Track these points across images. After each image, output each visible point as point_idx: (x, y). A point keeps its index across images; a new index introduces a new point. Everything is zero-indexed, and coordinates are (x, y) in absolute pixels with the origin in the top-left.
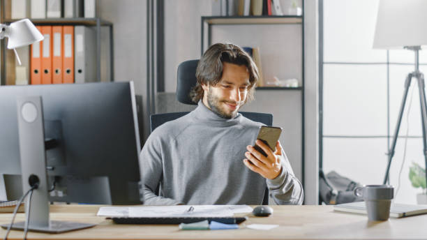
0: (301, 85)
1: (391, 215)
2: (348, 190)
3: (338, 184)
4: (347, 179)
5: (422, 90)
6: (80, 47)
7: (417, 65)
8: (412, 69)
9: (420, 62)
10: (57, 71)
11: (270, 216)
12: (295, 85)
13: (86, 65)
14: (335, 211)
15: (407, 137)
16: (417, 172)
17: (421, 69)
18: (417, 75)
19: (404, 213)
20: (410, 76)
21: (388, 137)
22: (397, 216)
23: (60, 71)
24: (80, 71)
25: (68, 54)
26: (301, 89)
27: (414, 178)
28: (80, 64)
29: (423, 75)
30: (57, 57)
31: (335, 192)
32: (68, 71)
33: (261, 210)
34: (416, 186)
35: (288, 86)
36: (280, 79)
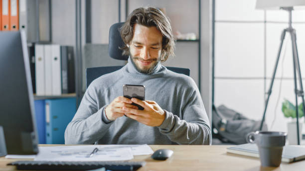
0: (198, 39)
1: (283, 160)
2: (234, 119)
3: (227, 115)
4: (233, 111)
5: (294, 43)
6: (23, 8)
7: (290, 22)
8: (286, 26)
9: (293, 20)
10: (5, 27)
11: (168, 160)
12: (194, 37)
13: (29, 22)
14: (229, 154)
15: (282, 79)
16: (288, 106)
17: (294, 26)
18: (291, 30)
19: (295, 158)
20: (285, 31)
21: (265, 78)
22: (288, 160)
23: (7, 26)
24: (23, 27)
25: (14, 13)
26: (198, 41)
27: (286, 111)
28: (23, 22)
29: (295, 31)
30: (5, 16)
31: (224, 121)
32: (14, 27)
33: (159, 154)
34: (286, 116)
35: (188, 38)
36: (182, 33)
